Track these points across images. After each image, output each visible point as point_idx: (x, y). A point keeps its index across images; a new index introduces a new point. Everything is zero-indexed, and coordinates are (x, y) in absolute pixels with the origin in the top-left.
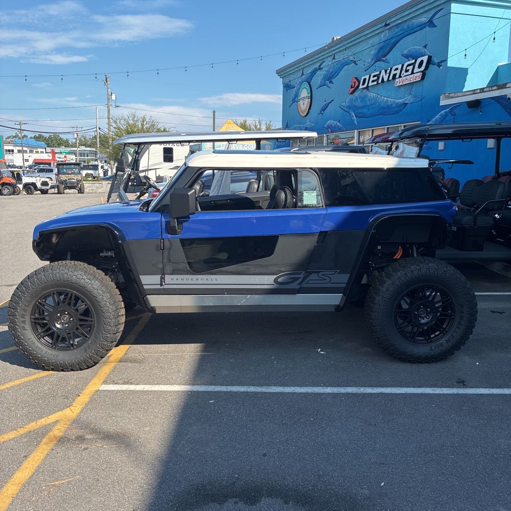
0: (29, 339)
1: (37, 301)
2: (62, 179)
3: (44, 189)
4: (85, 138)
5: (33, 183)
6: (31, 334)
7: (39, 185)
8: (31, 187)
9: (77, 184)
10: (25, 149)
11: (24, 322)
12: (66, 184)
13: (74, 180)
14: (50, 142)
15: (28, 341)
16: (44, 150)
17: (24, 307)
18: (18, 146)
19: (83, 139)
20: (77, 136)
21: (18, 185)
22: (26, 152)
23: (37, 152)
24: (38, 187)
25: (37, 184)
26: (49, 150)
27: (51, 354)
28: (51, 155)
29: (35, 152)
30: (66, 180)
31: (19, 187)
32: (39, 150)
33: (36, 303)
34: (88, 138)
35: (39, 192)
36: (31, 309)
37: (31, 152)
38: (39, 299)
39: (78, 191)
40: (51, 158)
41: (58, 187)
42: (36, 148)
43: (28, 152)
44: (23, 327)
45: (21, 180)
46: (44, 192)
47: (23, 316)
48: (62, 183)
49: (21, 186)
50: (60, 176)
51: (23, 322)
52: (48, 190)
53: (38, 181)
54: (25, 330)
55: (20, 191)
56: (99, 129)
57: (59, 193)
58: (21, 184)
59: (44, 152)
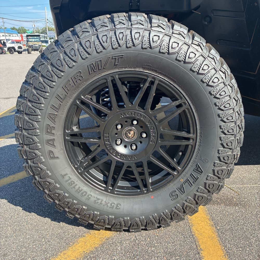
0: (63, 176)
1: (78, 98)
2: (30, 44)
3: (19, 51)
4: (38, 29)
5: (13, 47)
6: (66, 166)
7: (17, 48)
8: (12, 49)
9: (39, 48)
10: (6, 34)
11: (51, 142)
12: (33, 48)
13: (37, 45)
14: (19, 31)
15: (60, 179)
16: (16, 35)
17: (50, 111)
18: (3, 33)
19: (37, 30)
20: (34, 26)
21: (4, 48)
22: (7, 36)
23: (13, 36)
24: (16, 49)
25: (15, 48)
26: (19, 35)
27: (107, 204)
28: (20, 37)
29: (11, 36)
30: (32, 45)
31: (5, 49)
32: (14, 35)
33: (74, 102)
34: (39, 29)
35: (17, 53)
36: (64, 116)
37: (10, 36)
38: (82, 93)
39: (40, 52)
40: (21, 39)
41: (28, 50)
42: (12, 34)
43: (8, 36)
44: (51, 152)
45: (6, 45)
46: (20, 53)
47: (49, 130)
48: (30, 47)
49: (6, 49)
50: (29, 42)
51: (48, 142)
52: (22, 51)
53: (16, 46)
54: (54, 158)
55: (6, 52)
56: (47, 20)
57: (29, 53)
58: (6, 48)
59: (17, 36)
